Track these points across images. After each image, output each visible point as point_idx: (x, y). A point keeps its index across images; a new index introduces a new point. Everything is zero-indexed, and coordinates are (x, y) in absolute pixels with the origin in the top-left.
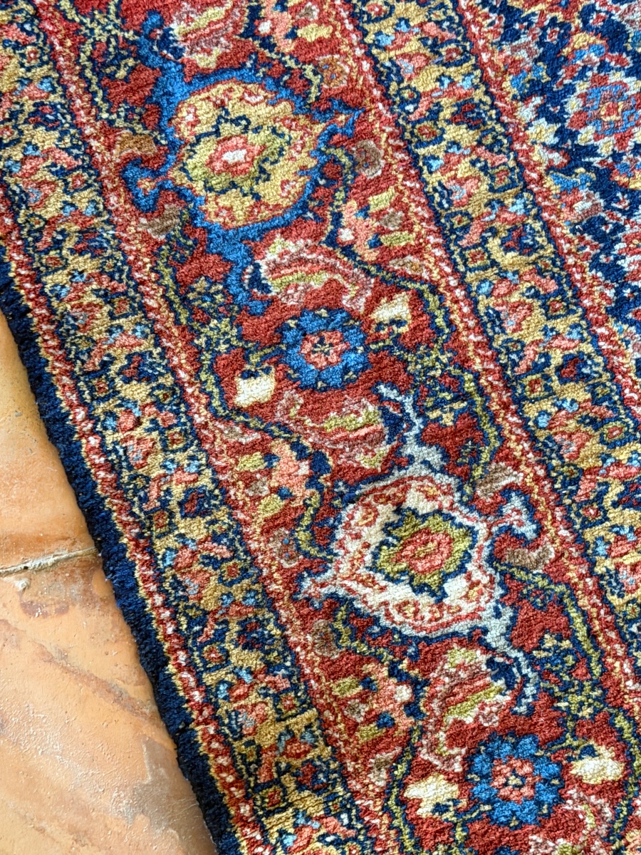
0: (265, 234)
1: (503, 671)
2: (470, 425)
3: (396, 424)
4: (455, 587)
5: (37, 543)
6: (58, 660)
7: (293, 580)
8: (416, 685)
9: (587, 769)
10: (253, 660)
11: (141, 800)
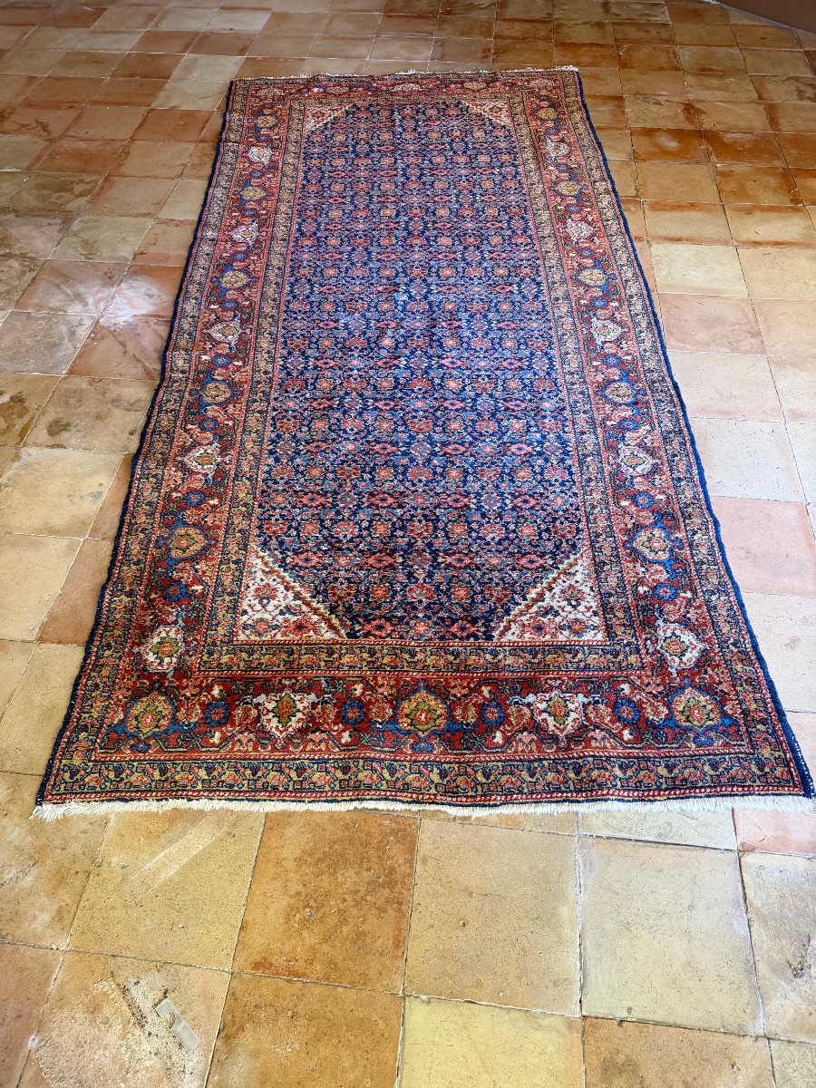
0: (230, 290)
1: (230, 348)
2: (248, 320)
3: (235, 316)
4: (230, 337)
5: (163, 317)
6: (155, 331)
7: (202, 329)
8: (214, 346)
9: (236, 363)
10: (188, 337)
11: (156, 350)
